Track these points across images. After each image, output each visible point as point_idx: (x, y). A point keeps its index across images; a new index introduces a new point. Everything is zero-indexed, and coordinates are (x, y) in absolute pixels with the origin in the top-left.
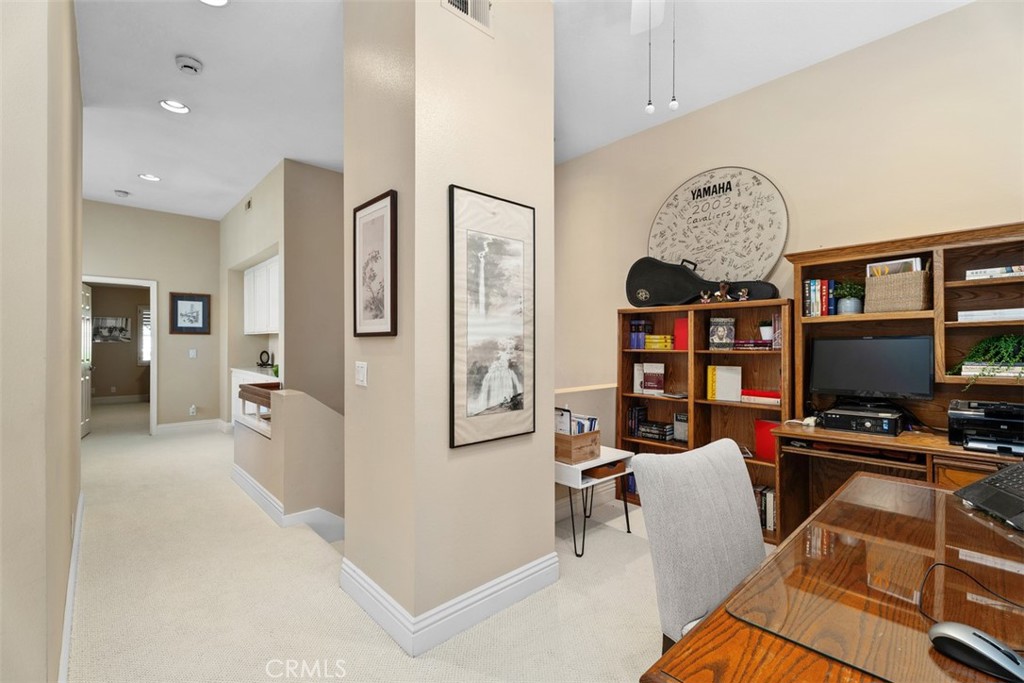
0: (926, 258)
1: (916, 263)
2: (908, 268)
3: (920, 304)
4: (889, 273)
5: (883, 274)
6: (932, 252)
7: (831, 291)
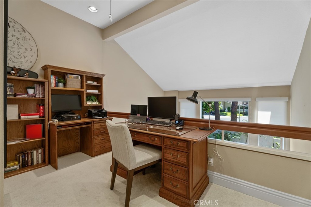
0: (82, 76)
1: (79, 77)
2: (78, 78)
3: (80, 87)
4: (73, 78)
5: (72, 78)
6: (83, 75)
7: (57, 80)
